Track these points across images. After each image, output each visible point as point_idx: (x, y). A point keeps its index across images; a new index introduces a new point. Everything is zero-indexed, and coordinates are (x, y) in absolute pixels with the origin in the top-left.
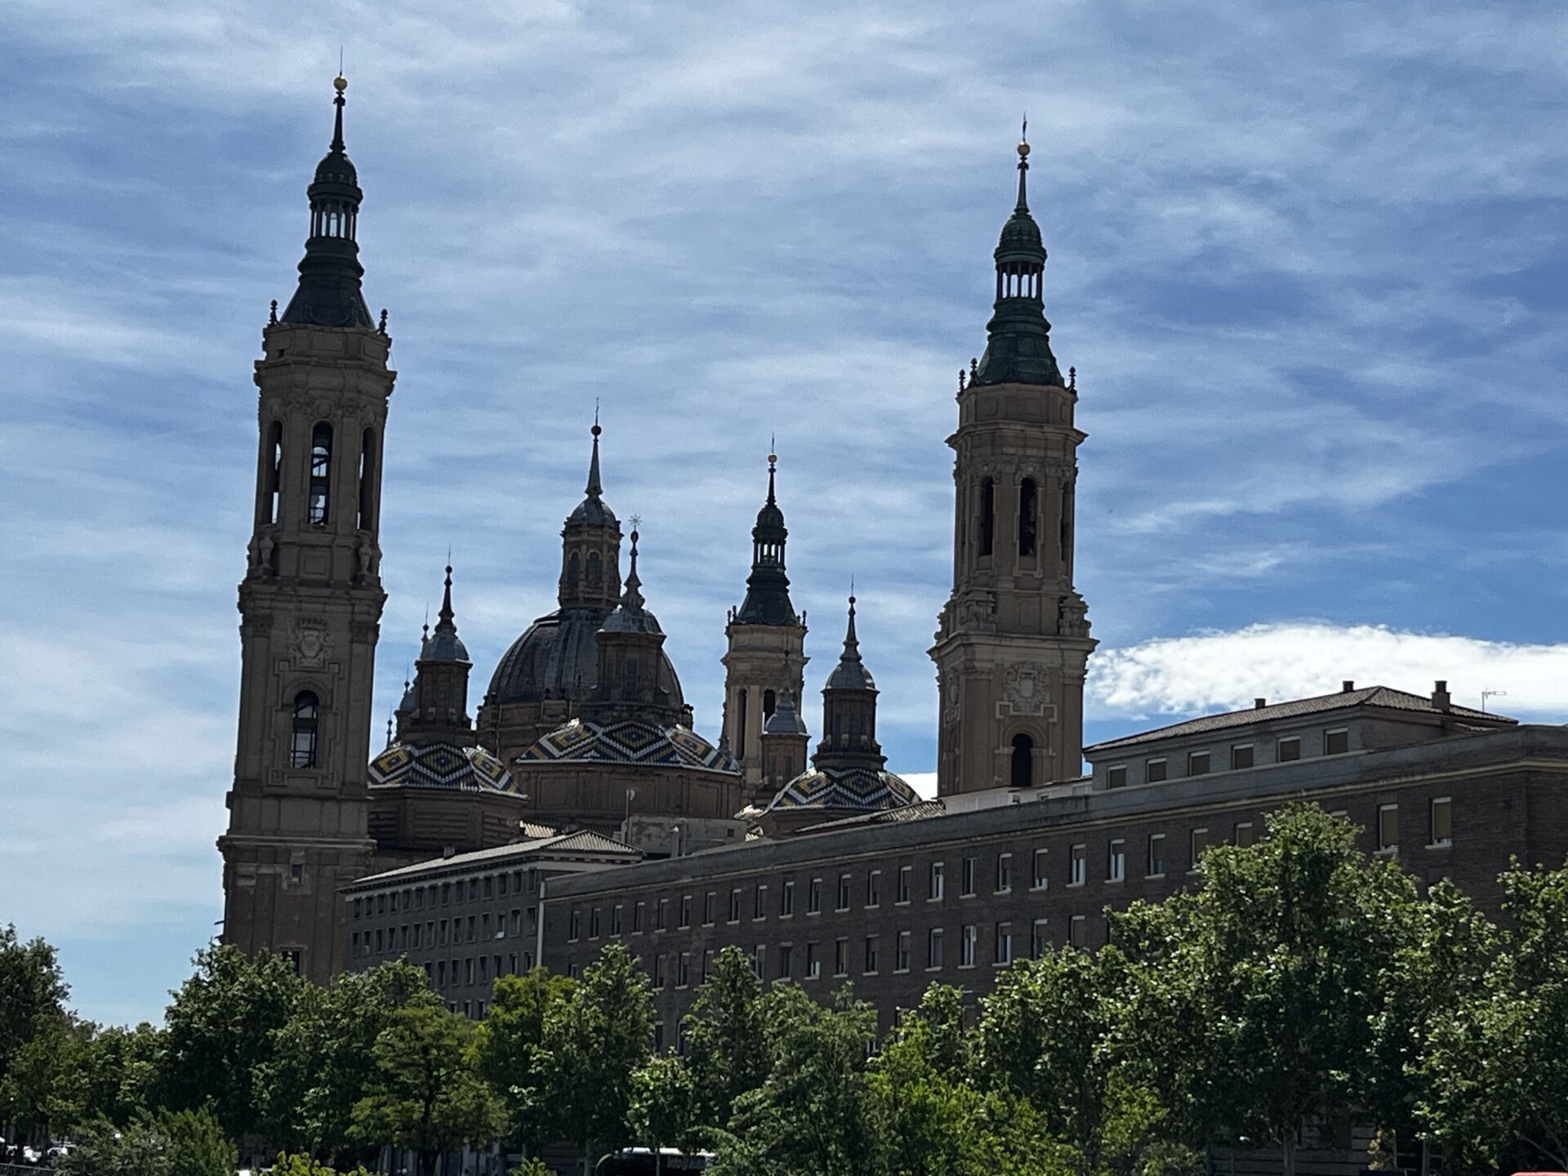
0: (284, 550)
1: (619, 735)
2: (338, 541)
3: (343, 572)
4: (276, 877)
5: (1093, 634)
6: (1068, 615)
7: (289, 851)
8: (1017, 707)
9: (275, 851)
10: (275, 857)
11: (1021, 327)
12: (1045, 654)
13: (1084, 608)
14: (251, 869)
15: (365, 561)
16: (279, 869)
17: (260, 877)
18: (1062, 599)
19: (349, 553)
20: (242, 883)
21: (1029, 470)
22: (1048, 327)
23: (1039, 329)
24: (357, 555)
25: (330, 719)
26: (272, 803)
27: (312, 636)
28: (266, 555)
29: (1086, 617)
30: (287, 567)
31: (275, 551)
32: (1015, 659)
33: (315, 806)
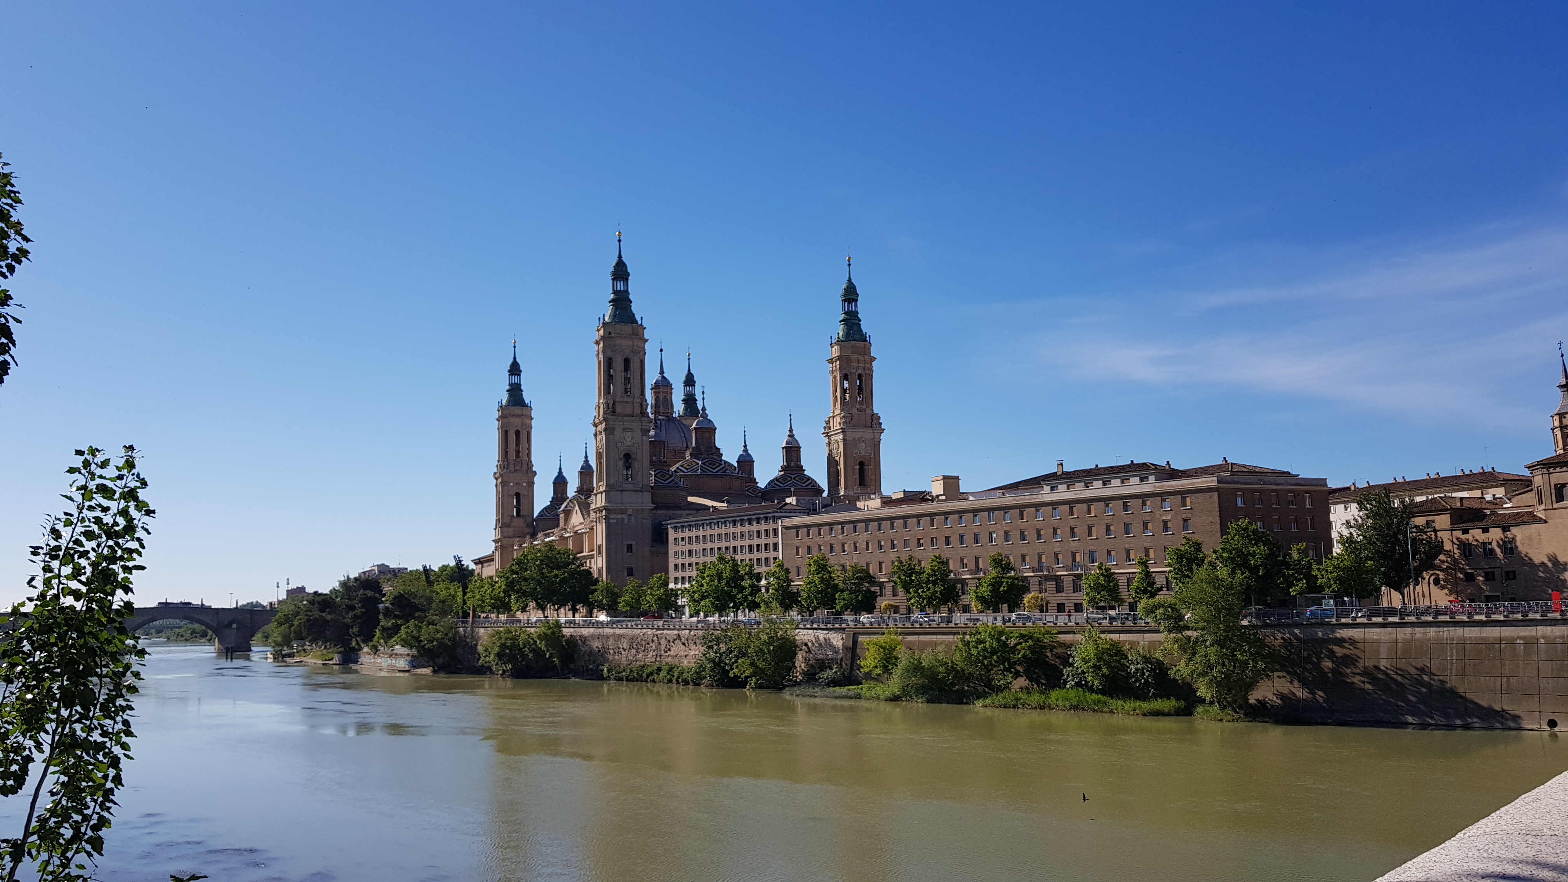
0: (617, 403)
1: (707, 464)
2: (635, 400)
3: (637, 411)
4: (623, 519)
5: (883, 427)
6: (875, 421)
7: (627, 510)
8: (860, 453)
9: (622, 510)
10: (622, 512)
11: (853, 321)
12: (867, 434)
13: (879, 418)
14: (614, 516)
15: (645, 406)
16: (624, 516)
17: (617, 519)
18: (873, 415)
19: (639, 405)
20: (611, 521)
21: (860, 371)
22: (860, 321)
23: (856, 322)
24: (641, 405)
25: (637, 463)
26: (619, 493)
27: (629, 434)
28: (611, 406)
29: (880, 421)
30: (619, 409)
31: (614, 403)
32: (858, 436)
33: (634, 493)
